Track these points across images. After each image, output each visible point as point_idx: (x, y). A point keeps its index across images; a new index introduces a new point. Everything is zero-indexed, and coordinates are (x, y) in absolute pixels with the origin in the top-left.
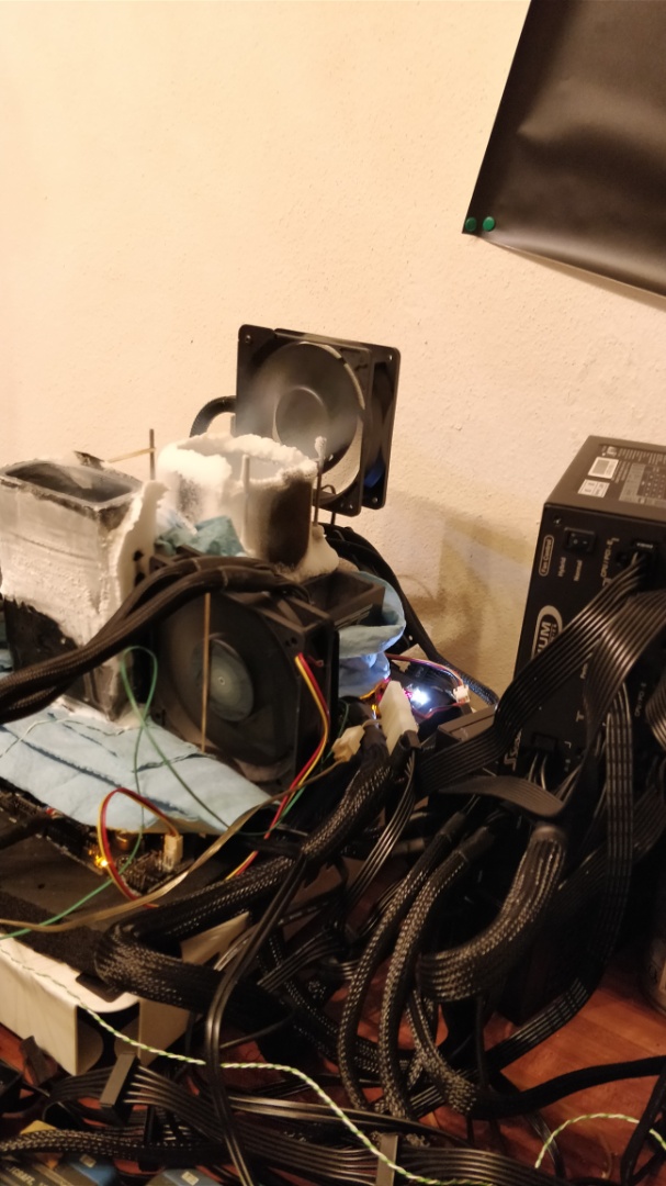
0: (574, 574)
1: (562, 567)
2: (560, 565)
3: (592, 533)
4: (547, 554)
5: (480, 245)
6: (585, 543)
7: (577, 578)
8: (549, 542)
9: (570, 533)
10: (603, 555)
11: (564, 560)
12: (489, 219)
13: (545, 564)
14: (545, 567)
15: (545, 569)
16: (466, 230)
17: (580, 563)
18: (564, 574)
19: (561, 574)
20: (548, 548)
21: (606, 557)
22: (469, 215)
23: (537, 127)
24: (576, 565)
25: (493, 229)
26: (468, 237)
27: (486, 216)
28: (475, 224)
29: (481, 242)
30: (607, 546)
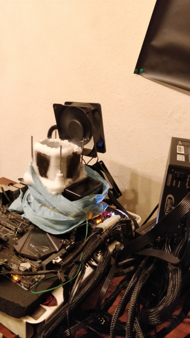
0: (178, 185)
1: (174, 183)
2: (173, 182)
3: (183, 173)
4: (170, 179)
5: (139, 77)
6: (181, 176)
7: (179, 186)
8: (170, 176)
9: (176, 173)
10: (187, 180)
11: (175, 181)
12: (142, 69)
13: (169, 182)
14: (169, 183)
15: (169, 184)
16: (135, 73)
17: (180, 182)
18: (175, 185)
19: (174, 185)
20: (170, 178)
21: (188, 180)
22: (136, 68)
23: (157, 43)
24: (178, 183)
25: (143, 72)
26: (136, 75)
27: (140, 69)
28: (138, 71)
29: (139, 76)
30: (188, 177)
